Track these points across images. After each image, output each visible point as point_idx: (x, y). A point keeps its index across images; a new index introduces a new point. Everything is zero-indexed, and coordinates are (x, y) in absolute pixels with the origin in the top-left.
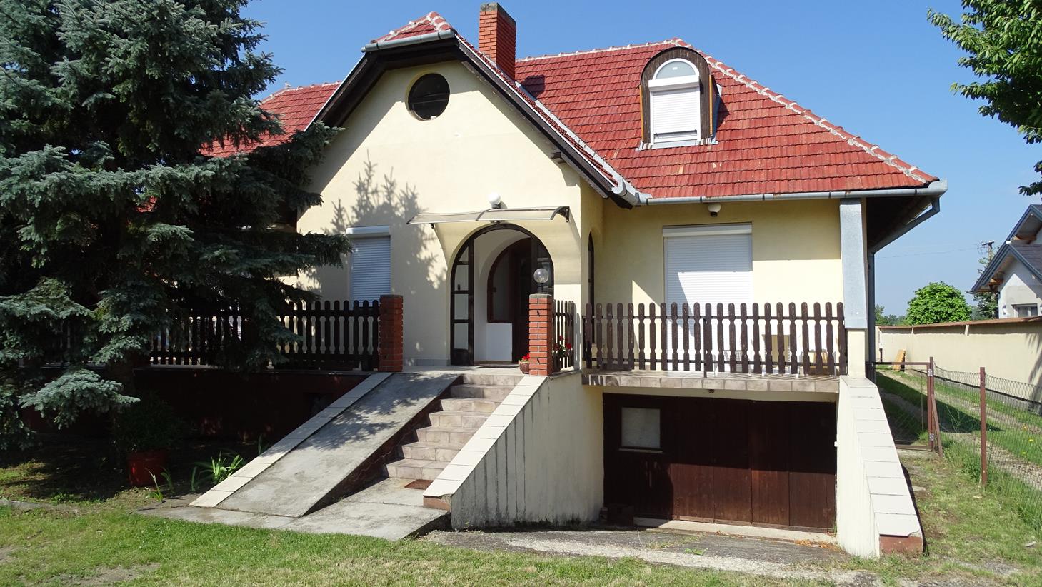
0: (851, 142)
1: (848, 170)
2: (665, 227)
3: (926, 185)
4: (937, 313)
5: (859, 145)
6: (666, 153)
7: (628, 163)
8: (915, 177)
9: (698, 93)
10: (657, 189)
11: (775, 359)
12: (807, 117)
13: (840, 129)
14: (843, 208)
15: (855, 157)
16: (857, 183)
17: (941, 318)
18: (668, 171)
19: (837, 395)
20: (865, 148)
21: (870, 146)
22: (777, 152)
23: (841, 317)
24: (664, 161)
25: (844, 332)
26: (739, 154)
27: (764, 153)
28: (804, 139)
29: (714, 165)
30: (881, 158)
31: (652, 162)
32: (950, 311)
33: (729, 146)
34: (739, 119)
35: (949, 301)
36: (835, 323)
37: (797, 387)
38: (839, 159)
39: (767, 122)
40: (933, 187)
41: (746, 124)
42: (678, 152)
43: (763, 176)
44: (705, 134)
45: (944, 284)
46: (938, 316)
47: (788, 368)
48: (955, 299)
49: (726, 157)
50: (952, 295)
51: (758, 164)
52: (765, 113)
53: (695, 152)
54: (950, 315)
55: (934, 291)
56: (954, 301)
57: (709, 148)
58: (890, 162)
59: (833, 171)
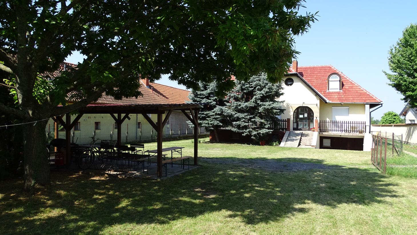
0: (368, 93)
1: (367, 99)
2: (332, 106)
3: (380, 102)
4: (390, 121)
5: (369, 94)
6: (333, 93)
7: (325, 94)
8: (378, 101)
9: (339, 82)
10: (332, 100)
11: (354, 130)
12: (359, 87)
13: (366, 90)
14: (366, 105)
15: (368, 96)
16: (368, 101)
17: (391, 122)
18: (334, 97)
19: (364, 136)
20: (370, 94)
21: (371, 94)
22: (354, 94)
23: (365, 124)
24: (333, 94)
25: (366, 126)
26: (347, 94)
27: (352, 94)
28: (359, 92)
29: (342, 96)
30: (373, 96)
31: (330, 94)
32: (394, 120)
33: (345, 92)
34: (346, 86)
35: (394, 117)
36: (364, 125)
37: (357, 135)
38: (365, 96)
39: (352, 87)
40: (381, 103)
41: (348, 88)
42: (335, 93)
43: (352, 99)
44: (340, 89)
45: (393, 112)
46: (390, 122)
47: (356, 132)
48: (396, 116)
49: (344, 95)
50: (395, 115)
51: (351, 96)
52: (351, 85)
53: (339, 93)
54: (394, 121)
55: (389, 114)
56: (396, 117)
57: (341, 92)
58: (374, 97)
59: (364, 99)
